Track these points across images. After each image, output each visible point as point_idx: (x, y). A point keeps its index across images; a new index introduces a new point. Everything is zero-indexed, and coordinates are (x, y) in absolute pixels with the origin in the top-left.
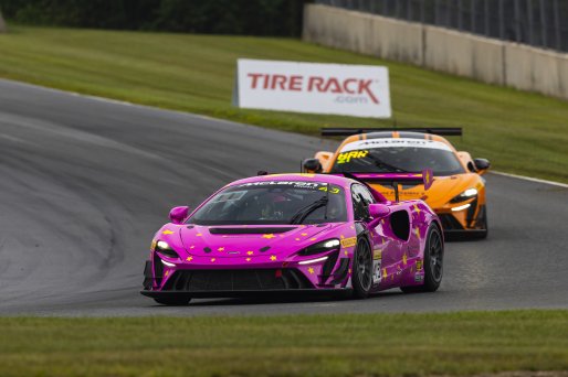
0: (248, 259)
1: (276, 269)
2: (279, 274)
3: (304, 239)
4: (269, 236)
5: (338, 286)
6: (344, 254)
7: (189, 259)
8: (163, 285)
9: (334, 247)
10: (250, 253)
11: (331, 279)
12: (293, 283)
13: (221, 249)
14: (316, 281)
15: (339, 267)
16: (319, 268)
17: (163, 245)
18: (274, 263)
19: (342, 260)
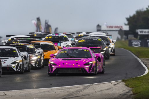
0: (73, 66)
1: (79, 68)
2: (80, 69)
3: (85, 61)
4: (77, 61)
5: (92, 72)
6: (93, 65)
7: (60, 66)
8: (53, 71)
9: (91, 64)
10: (74, 65)
11: (91, 71)
12: (83, 71)
13: (67, 64)
14: (88, 71)
15: (92, 68)
16: (88, 68)
17: (52, 63)
18: (79, 67)
19: (93, 66)
